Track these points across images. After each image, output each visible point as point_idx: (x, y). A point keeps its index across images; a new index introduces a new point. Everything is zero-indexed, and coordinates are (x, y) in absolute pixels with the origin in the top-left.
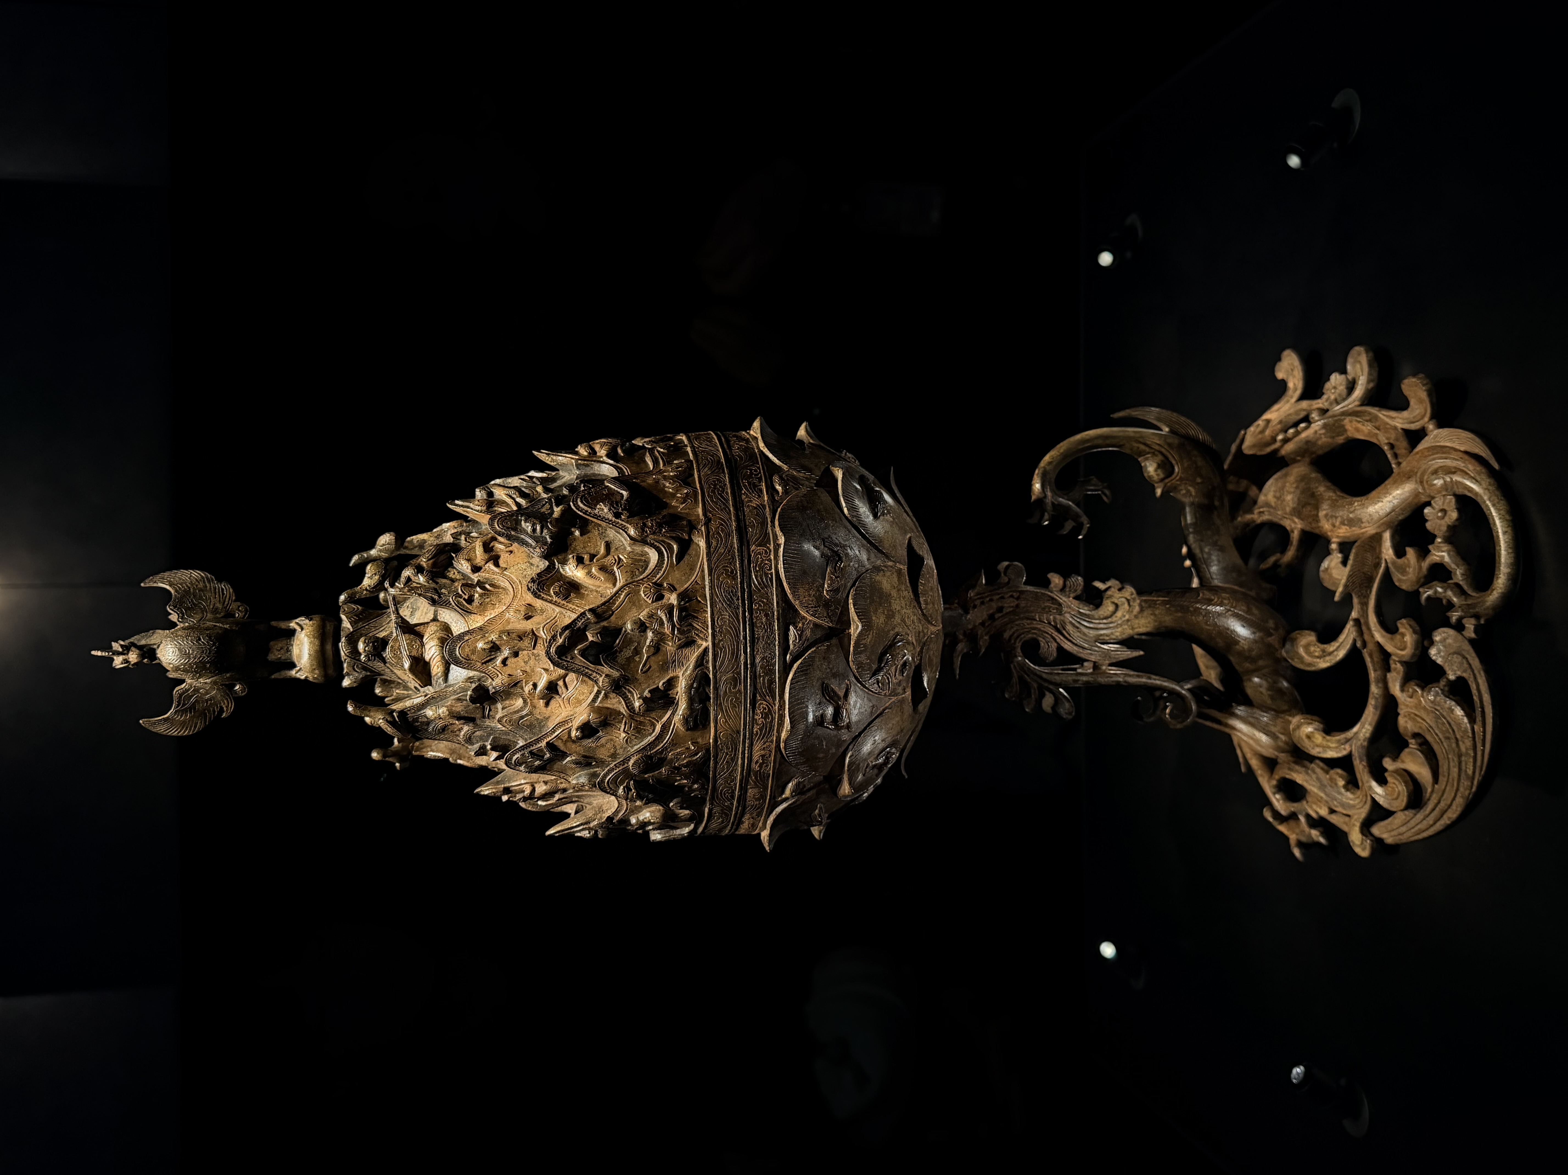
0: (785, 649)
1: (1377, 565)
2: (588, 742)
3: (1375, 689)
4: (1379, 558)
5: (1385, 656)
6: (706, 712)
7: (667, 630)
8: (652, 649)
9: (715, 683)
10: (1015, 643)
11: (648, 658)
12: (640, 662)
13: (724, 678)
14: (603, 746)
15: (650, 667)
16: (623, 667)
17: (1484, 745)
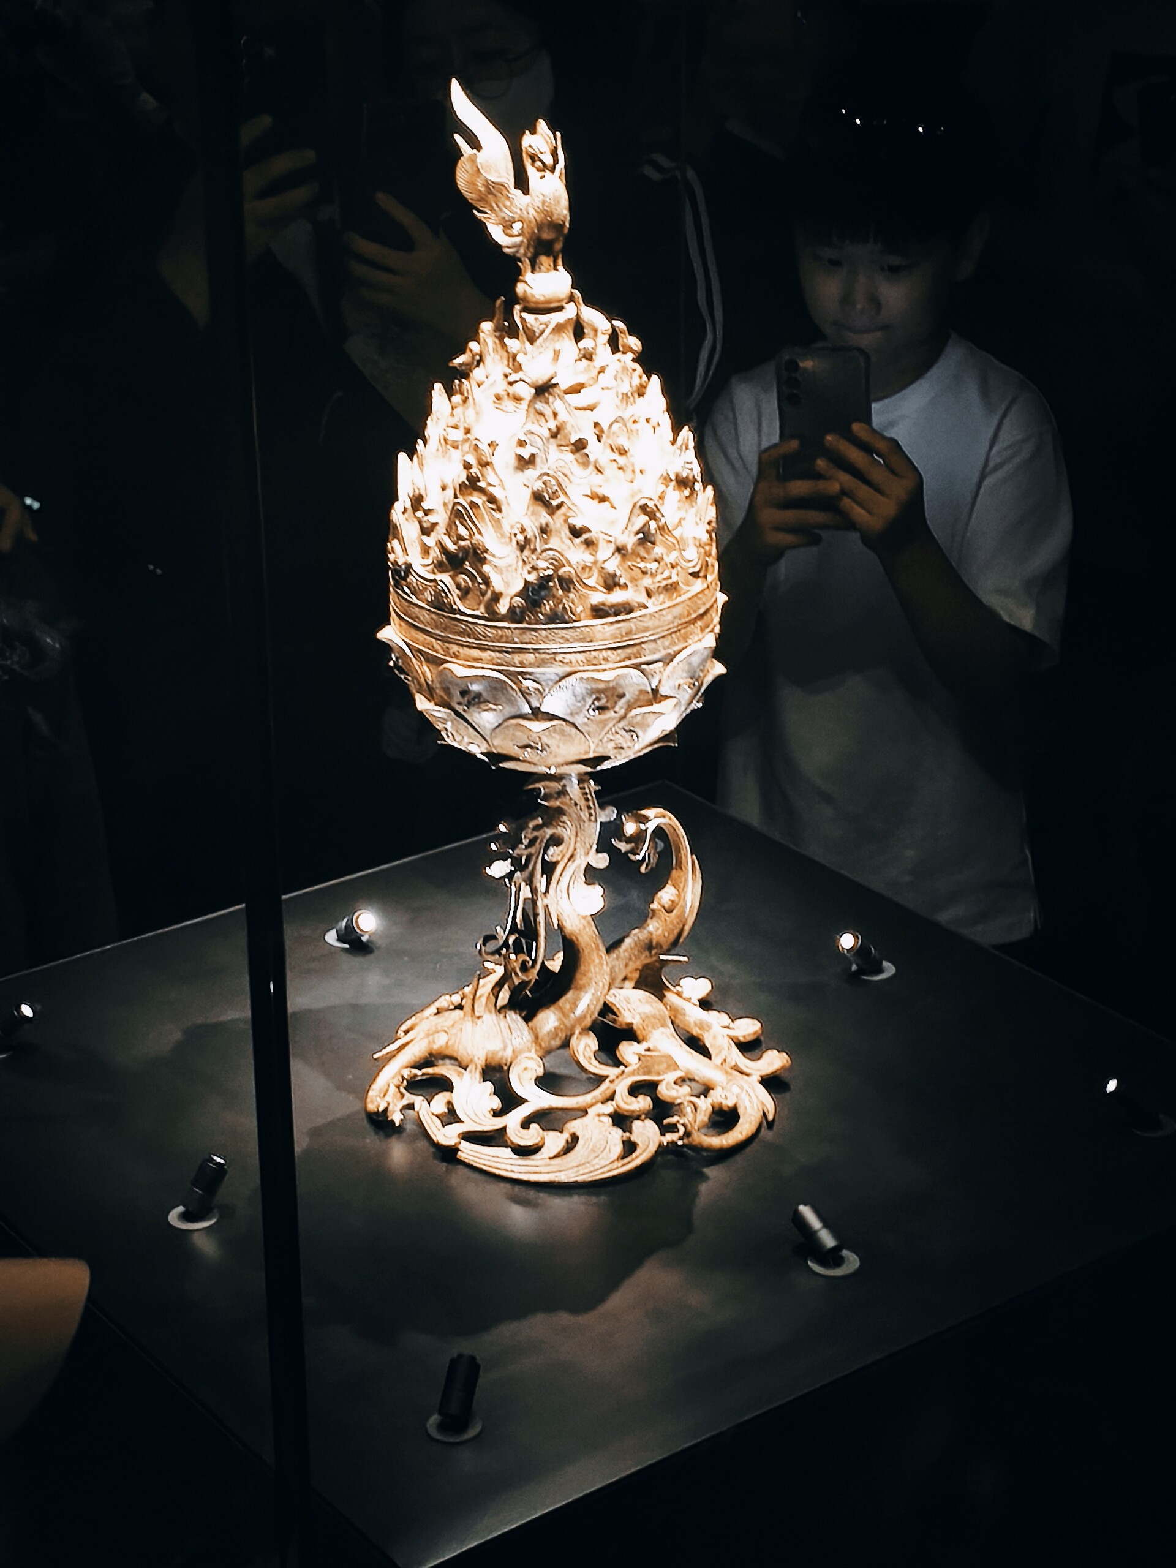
0: (648, 663)
1: (659, 1074)
2: (566, 532)
3: (588, 1098)
4: (664, 1073)
5: (612, 1098)
6: (606, 615)
7: (659, 578)
8: (644, 570)
9: (627, 620)
10: (560, 826)
11: (640, 568)
12: (636, 562)
13: (632, 625)
14: (563, 542)
15: (632, 570)
16: (633, 550)
17: (608, 1171)
